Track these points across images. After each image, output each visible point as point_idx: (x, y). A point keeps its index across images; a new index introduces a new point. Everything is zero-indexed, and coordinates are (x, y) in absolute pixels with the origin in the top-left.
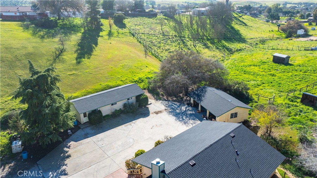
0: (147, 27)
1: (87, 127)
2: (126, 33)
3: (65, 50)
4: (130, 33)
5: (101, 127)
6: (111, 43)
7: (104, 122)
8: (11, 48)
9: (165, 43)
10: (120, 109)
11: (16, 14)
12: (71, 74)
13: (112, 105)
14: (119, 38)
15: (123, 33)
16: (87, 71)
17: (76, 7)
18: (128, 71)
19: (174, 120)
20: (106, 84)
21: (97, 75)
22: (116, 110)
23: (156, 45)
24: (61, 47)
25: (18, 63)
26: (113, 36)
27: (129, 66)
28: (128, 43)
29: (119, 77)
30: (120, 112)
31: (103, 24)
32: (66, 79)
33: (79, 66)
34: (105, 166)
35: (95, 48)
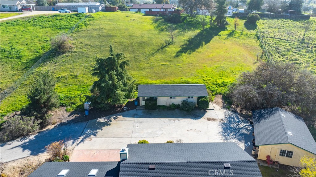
0: (284, 31)
1: (142, 109)
2: (252, 34)
3: (173, 43)
4: (256, 35)
5: (151, 114)
6: (224, 43)
7: (157, 110)
8: (133, 36)
9: (296, 51)
10: (179, 104)
11: (160, 10)
12: (163, 65)
13: (171, 98)
14: (239, 39)
15: (247, 35)
16: (180, 64)
17: (208, 5)
18: (218, 73)
19: (218, 132)
20: (186, 79)
21: (185, 70)
22: (173, 104)
23: (281, 53)
24: (171, 40)
25: (130, 48)
26: (234, 36)
27: (224, 68)
28: (245, 46)
29: (204, 76)
30: (176, 107)
31: (228, 23)
32: (157, 67)
33: (175, 59)
34: (122, 142)
35: (204, 45)
